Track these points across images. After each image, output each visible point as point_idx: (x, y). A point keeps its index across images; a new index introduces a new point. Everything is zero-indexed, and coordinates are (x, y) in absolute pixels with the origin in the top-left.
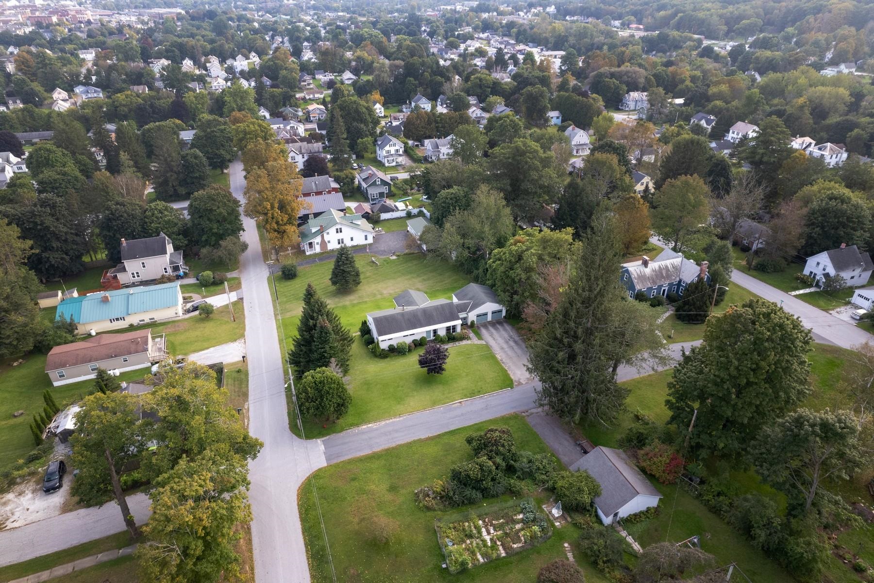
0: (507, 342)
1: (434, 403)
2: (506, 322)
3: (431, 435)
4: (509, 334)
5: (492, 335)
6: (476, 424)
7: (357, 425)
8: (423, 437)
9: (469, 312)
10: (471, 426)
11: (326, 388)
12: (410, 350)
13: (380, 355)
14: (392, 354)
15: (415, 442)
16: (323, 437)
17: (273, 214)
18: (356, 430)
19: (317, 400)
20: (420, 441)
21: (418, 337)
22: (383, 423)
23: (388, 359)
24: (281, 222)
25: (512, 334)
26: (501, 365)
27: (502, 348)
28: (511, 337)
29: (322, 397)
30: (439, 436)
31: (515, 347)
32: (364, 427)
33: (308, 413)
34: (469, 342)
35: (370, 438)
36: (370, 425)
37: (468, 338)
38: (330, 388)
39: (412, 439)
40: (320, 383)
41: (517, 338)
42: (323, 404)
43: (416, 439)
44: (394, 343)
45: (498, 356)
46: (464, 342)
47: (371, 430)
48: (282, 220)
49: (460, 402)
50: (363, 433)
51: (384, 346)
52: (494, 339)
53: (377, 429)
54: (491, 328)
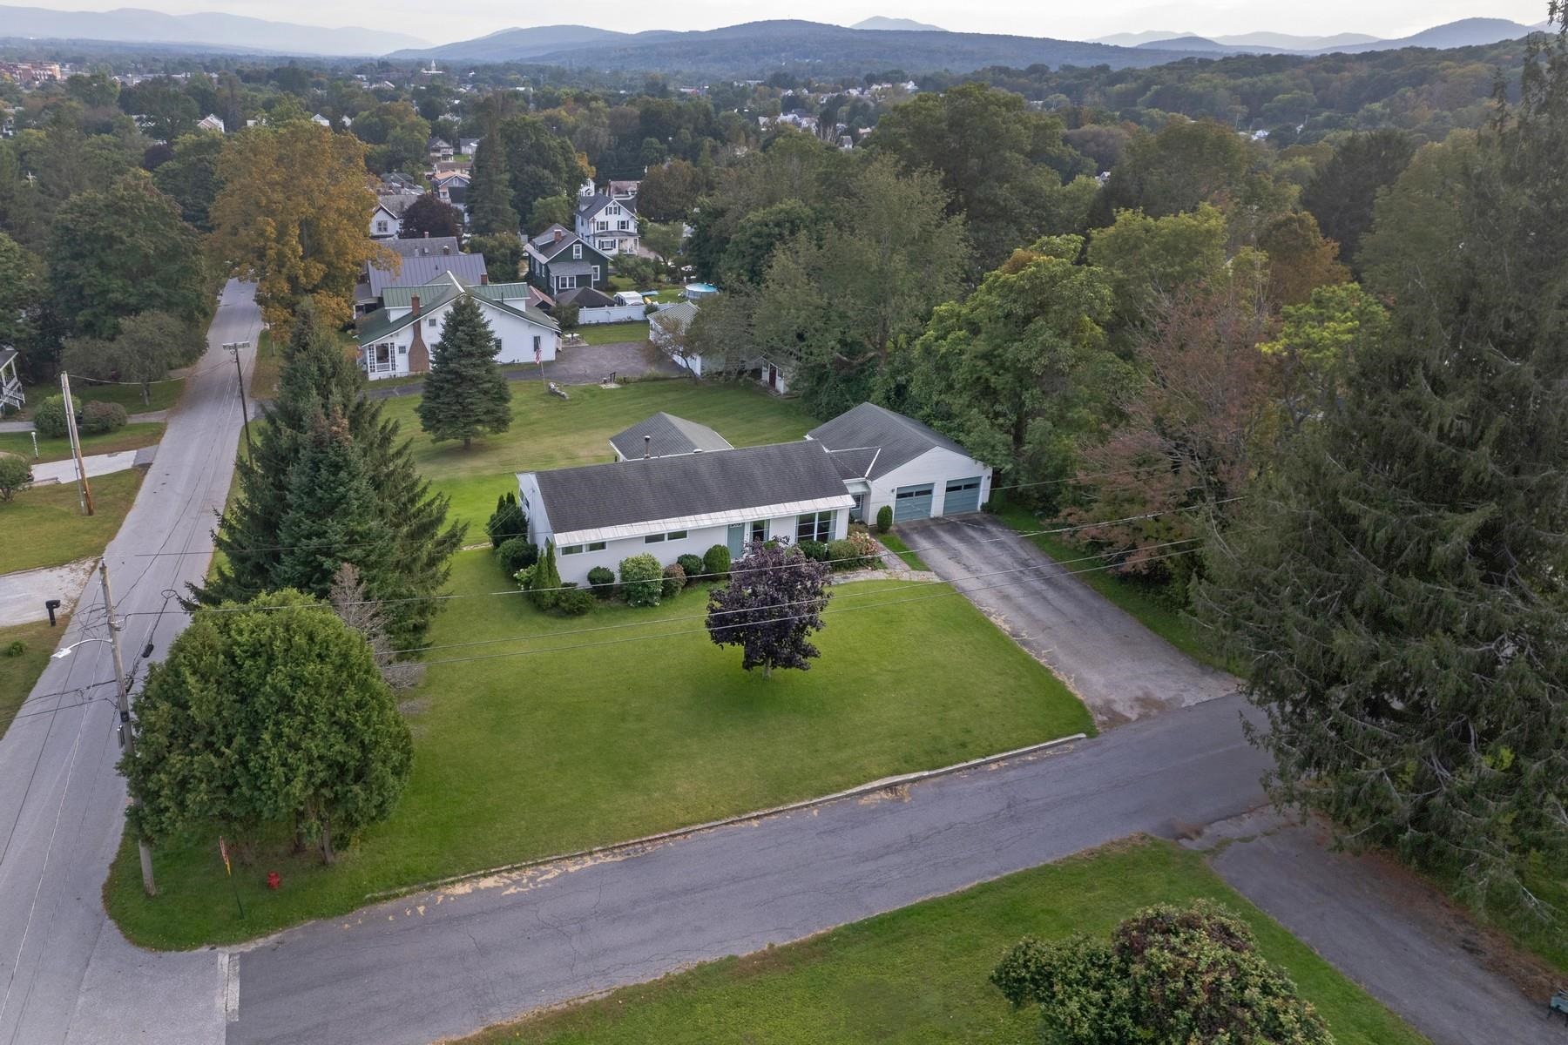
0: (1016, 580)
1: (779, 790)
2: (996, 523)
3: (781, 941)
4: (1014, 555)
5: (956, 557)
6: (985, 889)
7: (431, 879)
8: (744, 951)
9: (873, 477)
10: (965, 897)
11: (279, 678)
12: (668, 592)
13: (556, 605)
14: (601, 605)
15: (704, 974)
16: (250, 937)
17: (280, 255)
18: (419, 905)
19: (229, 741)
20: (731, 969)
21: (697, 548)
22: (552, 873)
23: (586, 619)
24: (303, 280)
25: (1024, 555)
26: (1020, 652)
27: (1006, 598)
28: (1025, 564)
29: (254, 726)
30: (821, 947)
31: (1051, 594)
32: (461, 890)
33: (182, 805)
34: (880, 575)
35: (483, 950)
36: (489, 882)
37: (874, 563)
38: (297, 681)
39: (691, 961)
40: (254, 655)
41: (1046, 568)
42: (254, 762)
43: (709, 958)
44: (610, 561)
45: (998, 621)
46: (863, 575)
47: (493, 907)
48: (307, 275)
49: (890, 788)
50: (453, 919)
51: (572, 571)
52: (967, 568)
53: (518, 903)
54: (947, 538)
